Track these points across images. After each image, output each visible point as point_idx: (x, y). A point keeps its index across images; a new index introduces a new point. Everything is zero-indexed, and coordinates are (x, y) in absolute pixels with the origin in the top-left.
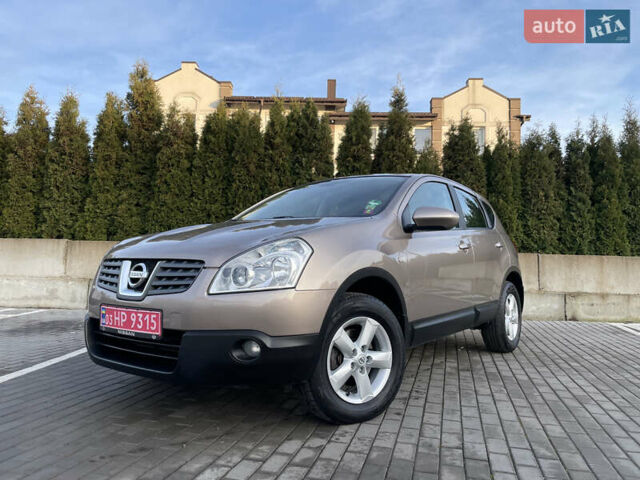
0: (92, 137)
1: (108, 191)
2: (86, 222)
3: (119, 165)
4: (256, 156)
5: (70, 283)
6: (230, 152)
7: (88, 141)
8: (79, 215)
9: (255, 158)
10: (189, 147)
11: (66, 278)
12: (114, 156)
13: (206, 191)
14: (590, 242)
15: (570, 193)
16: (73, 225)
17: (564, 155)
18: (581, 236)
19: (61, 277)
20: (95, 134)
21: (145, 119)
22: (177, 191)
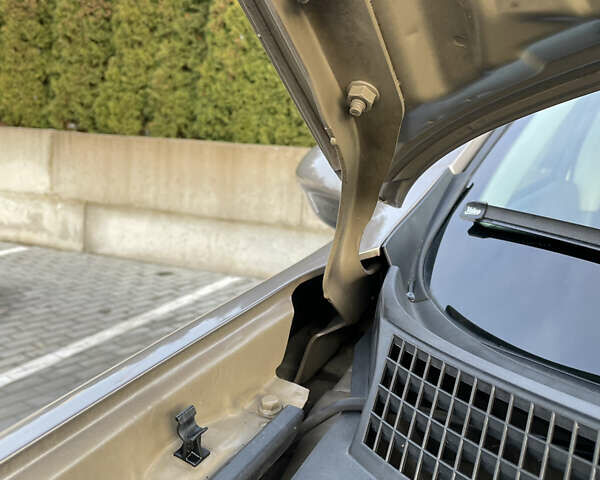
1: (140, 44)
2: (109, 98)
5: (59, 206)
11: (53, 198)
16: (92, 102)
19: (46, 195)
22: (244, 43)
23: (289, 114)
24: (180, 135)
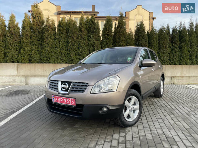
0: (21, 28)
1: (28, 46)
2: (22, 57)
3: (31, 38)
4: (76, 34)
5: (20, 77)
6: (68, 33)
7: (20, 29)
8: (19, 54)
9: (76, 35)
10: (54, 32)
11: (18, 76)
12: (29, 35)
13: (60, 46)
14: (178, 60)
15: (173, 46)
16: (17, 58)
17: (171, 33)
18: (175, 59)
19: (16, 75)
20: (22, 27)
21: (38, 22)
22: (51, 46)
23: (60, 58)
24: (38, 63)
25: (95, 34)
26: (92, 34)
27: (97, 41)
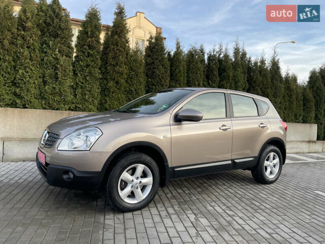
17: (206, 62)
25: (59, 39)
26: (53, 39)
27: (64, 57)
